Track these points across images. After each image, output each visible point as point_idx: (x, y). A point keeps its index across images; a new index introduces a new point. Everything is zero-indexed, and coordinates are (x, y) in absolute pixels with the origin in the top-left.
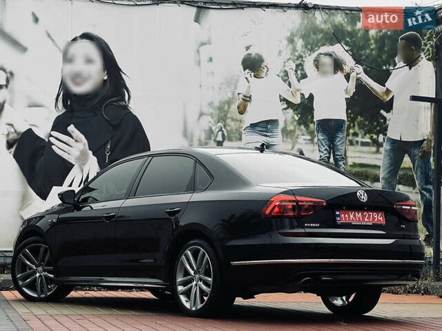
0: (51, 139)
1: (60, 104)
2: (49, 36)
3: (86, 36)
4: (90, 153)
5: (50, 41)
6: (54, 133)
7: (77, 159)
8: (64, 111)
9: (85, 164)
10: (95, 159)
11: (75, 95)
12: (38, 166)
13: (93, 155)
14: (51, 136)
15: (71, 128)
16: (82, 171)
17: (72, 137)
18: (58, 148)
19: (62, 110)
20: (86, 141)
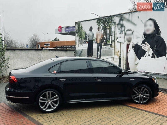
0: (142, 45)
1: (144, 37)
2: (141, 21)
3: (150, 19)
4: (151, 48)
5: (142, 22)
6: (142, 44)
7: (148, 50)
8: (145, 38)
9: (149, 51)
10: (152, 50)
11: (147, 34)
12: (139, 52)
13: (152, 49)
14: (141, 45)
15: (146, 43)
16: (149, 53)
17: (146, 45)
18: (143, 48)
19: (144, 38)
20: (149, 46)
